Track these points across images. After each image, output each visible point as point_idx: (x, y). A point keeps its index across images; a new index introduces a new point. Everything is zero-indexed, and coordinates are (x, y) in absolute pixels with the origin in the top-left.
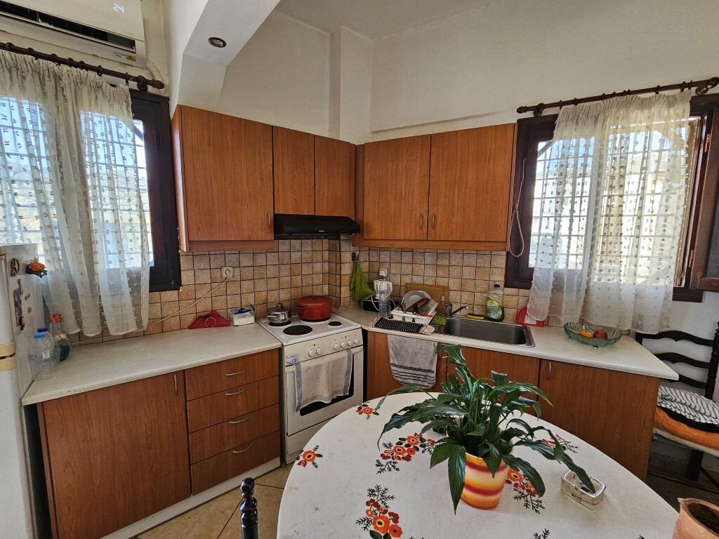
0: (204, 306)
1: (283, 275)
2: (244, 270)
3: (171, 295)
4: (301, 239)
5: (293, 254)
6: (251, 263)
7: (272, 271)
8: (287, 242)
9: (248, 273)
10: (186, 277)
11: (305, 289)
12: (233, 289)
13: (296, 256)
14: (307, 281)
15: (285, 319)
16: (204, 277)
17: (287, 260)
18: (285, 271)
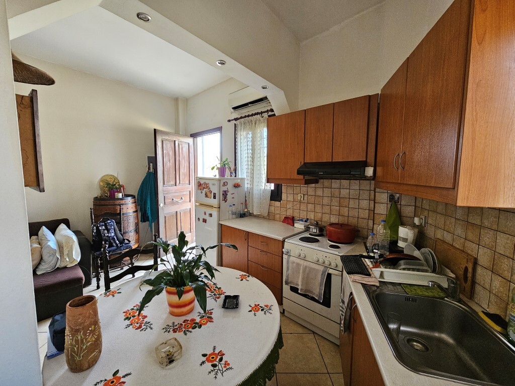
0: (289, 213)
1: (333, 205)
2: (309, 197)
3: (277, 204)
4: (350, 180)
5: (342, 191)
6: (314, 194)
7: (326, 201)
8: (338, 181)
9: (312, 199)
10: (284, 196)
11: (351, 219)
12: (303, 207)
13: (344, 192)
14: (354, 213)
15: (316, 232)
16: (291, 198)
17: (337, 194)
18: (335, 202)
